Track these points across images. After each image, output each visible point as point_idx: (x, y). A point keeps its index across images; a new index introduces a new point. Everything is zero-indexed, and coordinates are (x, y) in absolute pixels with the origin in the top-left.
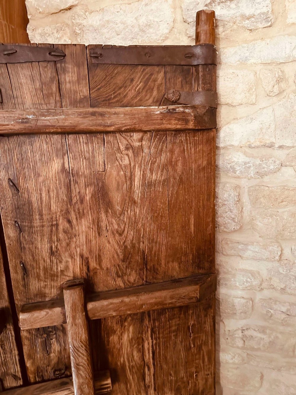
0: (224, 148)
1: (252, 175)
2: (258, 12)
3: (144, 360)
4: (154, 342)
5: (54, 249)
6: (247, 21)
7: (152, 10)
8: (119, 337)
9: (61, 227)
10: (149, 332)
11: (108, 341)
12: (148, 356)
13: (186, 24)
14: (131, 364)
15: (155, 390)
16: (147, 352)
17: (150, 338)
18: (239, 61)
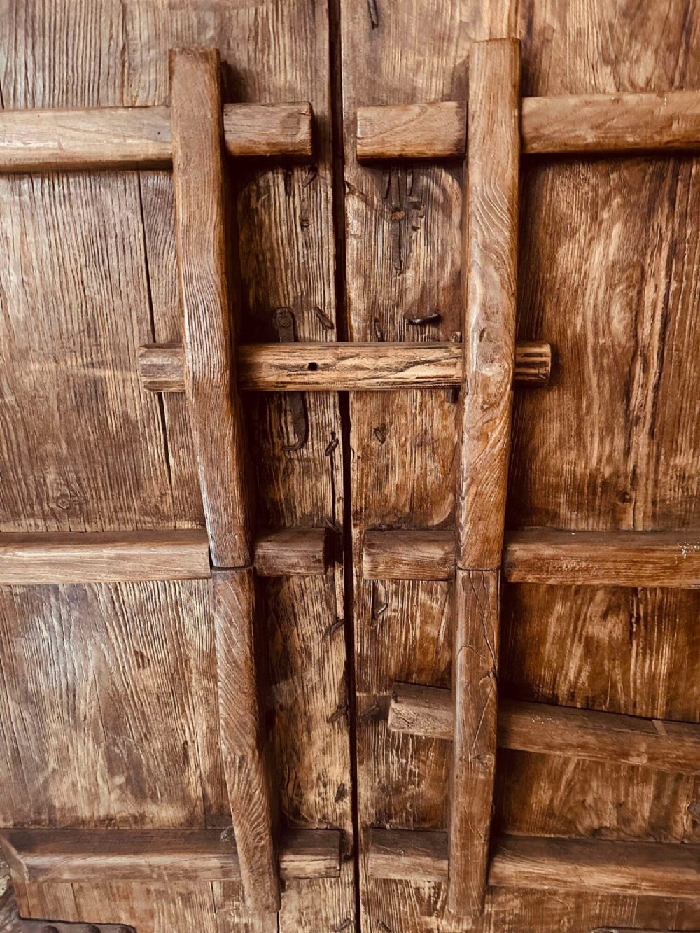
3: (636, 336)
4: (674, 285)
8: (582, 251)
10: (665, 254)
11: (553, 259)
12: (650, 329)
14: (602, 341)
15: (652, 434)
16: (647, 314)
17: (663, 273)
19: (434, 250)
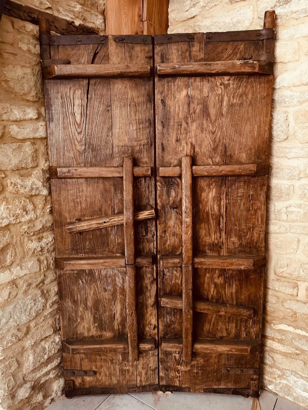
0: (279, 89)
1: (295, 103)
2: (301, 8)
3: (220, 212)
4: (227, 201)
5: (178, 138)
6: (294, 14)
7: (241, 14)
8: (207, 194)
9: (183, 126)
10: (225, 195)
11: (201, 195)
12: (223, 210)
13: (260, 19)
14: (213, 213)
15: (225, 233)
16: (222, 207)
17: (225, 199)
18: (289, 37)
19: (176, 193)
